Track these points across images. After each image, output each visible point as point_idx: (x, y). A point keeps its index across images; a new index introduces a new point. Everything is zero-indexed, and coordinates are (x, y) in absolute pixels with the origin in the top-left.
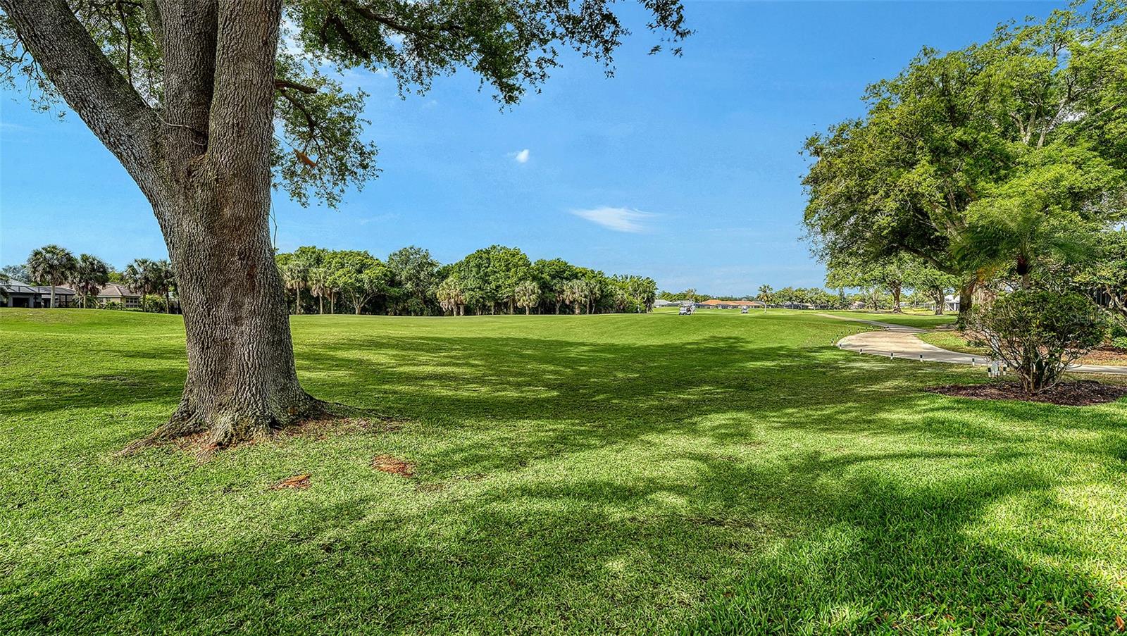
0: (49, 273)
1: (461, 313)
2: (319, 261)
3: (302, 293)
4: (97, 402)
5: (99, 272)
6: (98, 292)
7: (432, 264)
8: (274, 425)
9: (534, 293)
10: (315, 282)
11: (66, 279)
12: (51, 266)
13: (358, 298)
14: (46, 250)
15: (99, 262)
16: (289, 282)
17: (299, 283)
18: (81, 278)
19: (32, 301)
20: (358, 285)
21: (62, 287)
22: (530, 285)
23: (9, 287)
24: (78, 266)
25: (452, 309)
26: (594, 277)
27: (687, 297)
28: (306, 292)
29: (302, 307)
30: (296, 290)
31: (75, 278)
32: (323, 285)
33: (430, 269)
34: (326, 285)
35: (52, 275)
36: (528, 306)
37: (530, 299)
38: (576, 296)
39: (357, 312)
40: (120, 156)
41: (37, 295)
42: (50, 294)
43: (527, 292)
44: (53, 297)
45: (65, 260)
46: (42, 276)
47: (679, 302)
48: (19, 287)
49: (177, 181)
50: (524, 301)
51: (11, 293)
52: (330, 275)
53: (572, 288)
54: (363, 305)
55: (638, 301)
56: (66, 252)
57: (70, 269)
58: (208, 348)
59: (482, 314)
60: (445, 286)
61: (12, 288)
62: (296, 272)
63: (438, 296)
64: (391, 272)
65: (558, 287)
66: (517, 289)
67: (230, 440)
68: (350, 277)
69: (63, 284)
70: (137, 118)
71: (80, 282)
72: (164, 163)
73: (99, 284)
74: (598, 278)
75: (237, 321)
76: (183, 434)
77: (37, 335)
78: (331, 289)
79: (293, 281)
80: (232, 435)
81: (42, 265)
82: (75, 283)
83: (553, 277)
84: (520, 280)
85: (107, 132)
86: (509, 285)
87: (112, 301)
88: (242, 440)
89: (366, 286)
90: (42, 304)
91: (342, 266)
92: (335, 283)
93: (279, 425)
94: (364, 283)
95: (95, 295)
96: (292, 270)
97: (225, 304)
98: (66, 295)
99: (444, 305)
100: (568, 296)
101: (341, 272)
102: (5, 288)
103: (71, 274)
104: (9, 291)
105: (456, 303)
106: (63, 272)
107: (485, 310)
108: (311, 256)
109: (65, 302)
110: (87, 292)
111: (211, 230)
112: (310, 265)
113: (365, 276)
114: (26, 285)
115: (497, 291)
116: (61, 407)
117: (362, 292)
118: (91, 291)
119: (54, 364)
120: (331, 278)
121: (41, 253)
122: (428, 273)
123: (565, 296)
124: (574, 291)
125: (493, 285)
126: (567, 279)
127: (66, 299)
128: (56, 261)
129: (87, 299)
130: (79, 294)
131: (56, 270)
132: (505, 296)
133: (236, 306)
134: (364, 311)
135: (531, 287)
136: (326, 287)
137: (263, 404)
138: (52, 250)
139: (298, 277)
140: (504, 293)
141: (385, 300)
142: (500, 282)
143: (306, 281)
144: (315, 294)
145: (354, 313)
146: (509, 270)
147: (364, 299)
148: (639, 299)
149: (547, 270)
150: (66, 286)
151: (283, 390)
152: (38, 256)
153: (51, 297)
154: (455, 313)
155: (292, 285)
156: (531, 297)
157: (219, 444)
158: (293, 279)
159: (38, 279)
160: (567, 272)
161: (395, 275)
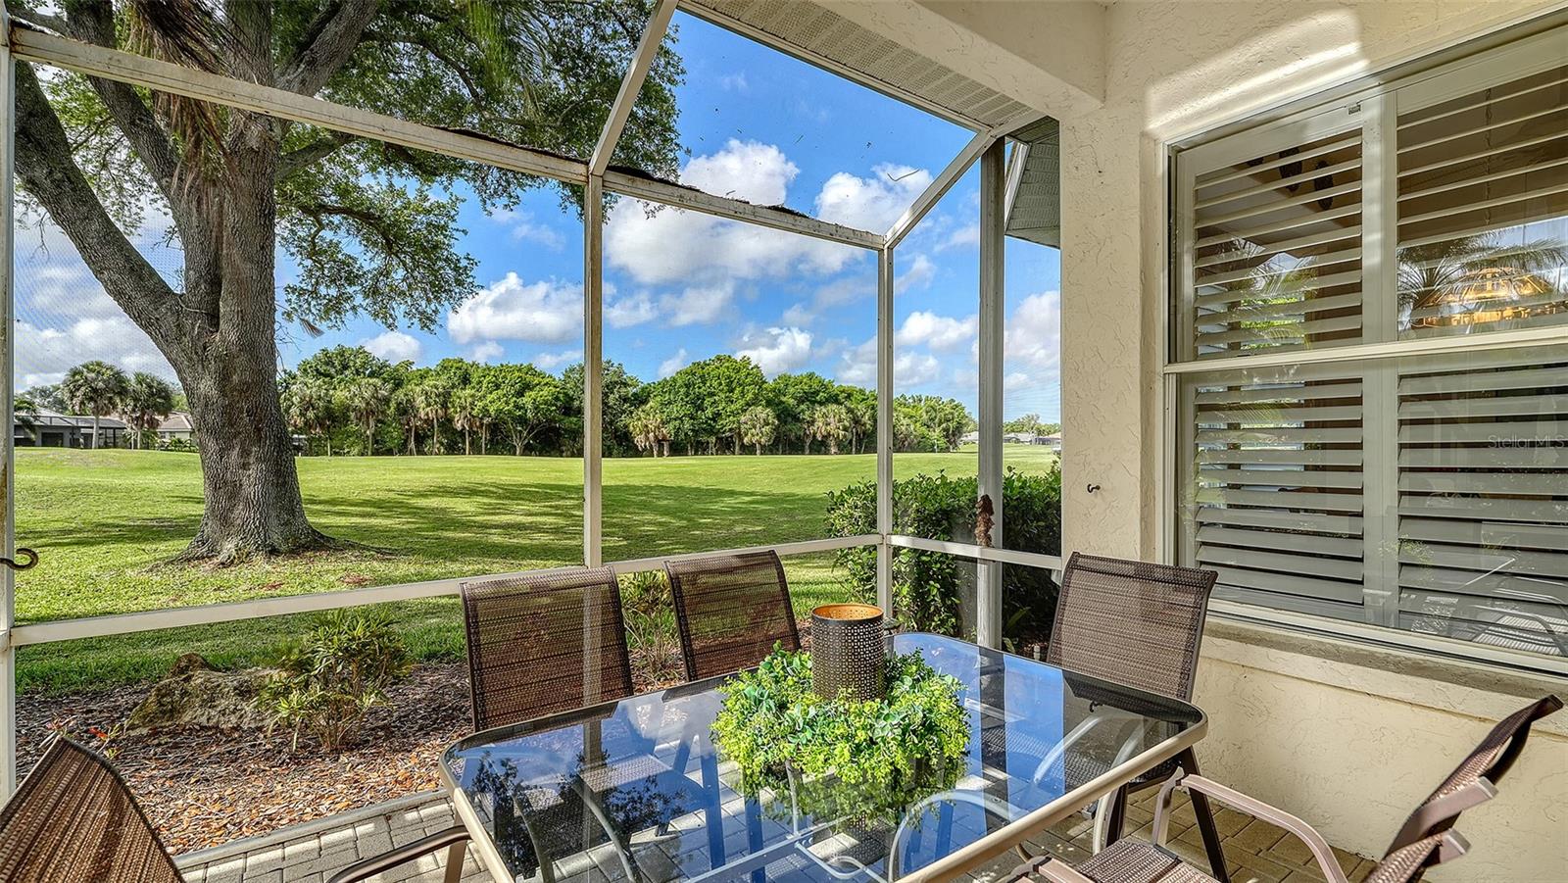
0: (91, 399)
1: (665, 453)
2: (465, 380)
3: (441, 425)
4: (133, 540)
5: (159, 397)
6: (158, 425)
7: (626, 385)
8: (273, 552)
9: (768, 424)
10: (459, 410)
11: (115, 407)
12: (95, 390)
13: (520, 432)
14: (88, 368)
15: (159, 383)
16: (424, 410)
17: (437, 411)
18: (135, 406)
19: (67, 437)
20: (518, 413)
21: (108, 417)
22: (763, 412)
23: (36, 418)
24: (131, 389)
25: (651, 446)
26: (864, 399)
27: (1025, 428)
28: (446, 423)
29: (442, 444)
30: (433, 420)
31: (126, 406)
32: (470, 414)
33: (623, 390)
34: (474, 413)
35: (96, 401)
36: (760, 443)
37: (761, 432)
38: (831, 428)
39: (518, 453)
40: (150, 334)
41: (74, 429)
42: (92, 428)
43: (758, 422)
44: (97, 432)
45: (112, 382)
46: (82, 403)
47: (1012, 435)
48: (51, 418)
49: (196, 353)
50: (753, 435)
51: (38, 426)
52: (480, 399)
53: (825, 416)
54: (526, 441)
55: (936, 434)
56: (115, 370)
57: (120, 394)
58: (220, 488)
59: (695, 454)
60: (642, 415)
61: (41, 419)
62: (433, 395)
63: (631, 428)
64: (566, 394)
65: (807, 416)
66: (743, 419)
67: (232, 562)
68: (507, 403)
69: (110, 414)
70: (164, 303)
71: (134, 411)
72: (185, 340)
73: (160, 414)
74: (870, 402)
75: (245, 466)
76: (198, 558)
77: (78, 479)
78: (482, 419)
79: (429, 408)
80: (235, 558)
81: (83, 389)
82: (126, 413)
83: (801, 401)
84: (748, 404)
85: (139, 316)
86: (732, 412)
87: (177, 436)
88: (243, 562)
89: (529, 415)
90: (81, 440)
91: (498, 387)
92: (485, 411)
93: (279, 552)
94: (526, 411)
95: (154, 428)
96: (427, 393)
97: (235, 452)
98: (114, 429)
99: (640, 441)
100: (819, 428)
101: (494, 395)
102: (32, 419)
103: (122, 400)
104: (37, 423)
105: (656, 437)
106: (111, 398)
107: (700, 448)
108: (455, 373)
109: (113, 439)
110: (142, 426)
111: (223, 393)
112: (453, 386)
113: (527, 400)
114: (59, 415)
115: (715, 421)
116: (99, 543)
117: (526, 423)
118: (148, 422)
119: (95, 509)
120: (480, 404)
121: (80, 373)
122: (620, 397)
123: (815, 429)
124: (827, 421)
125: (709, 413)
126: (821, 403)
127: (114, 434)
128: (101, 383)
129: (143, 435)
130: (132, 428)
131: (101, 395)
132: (727, 428)
133: (245, 453)
134: (528, 450)
135: (764, 415)
136: (473, 416)
137: (265, 535)
138: (97, 367)
139: (436, 403)
140: (726, 424)
141: (559, 435)
142: (720, 408)
143: (447, 408)
144: (458, 426)
145: (515, 454)
146: (732, 391)
147: (529, 433)
148: (937, 430)
149: (792, 390)
150: (114, 417)
151: (285, 524)
152: (77, 377)
153: (94, 432)
154: (655, 452)
155: (427, 414)
156: (763, 429)
157: (223, 564)
158: (429, 405)
159: (77, 408)
160: (821, 394)
161: (572, 399)
